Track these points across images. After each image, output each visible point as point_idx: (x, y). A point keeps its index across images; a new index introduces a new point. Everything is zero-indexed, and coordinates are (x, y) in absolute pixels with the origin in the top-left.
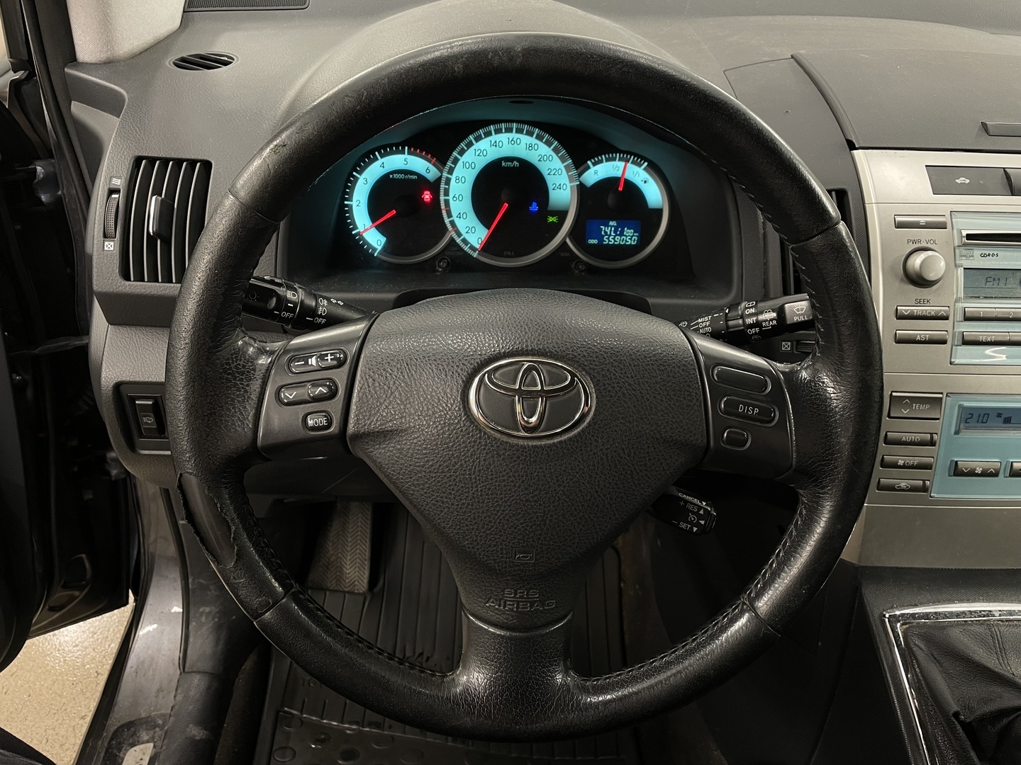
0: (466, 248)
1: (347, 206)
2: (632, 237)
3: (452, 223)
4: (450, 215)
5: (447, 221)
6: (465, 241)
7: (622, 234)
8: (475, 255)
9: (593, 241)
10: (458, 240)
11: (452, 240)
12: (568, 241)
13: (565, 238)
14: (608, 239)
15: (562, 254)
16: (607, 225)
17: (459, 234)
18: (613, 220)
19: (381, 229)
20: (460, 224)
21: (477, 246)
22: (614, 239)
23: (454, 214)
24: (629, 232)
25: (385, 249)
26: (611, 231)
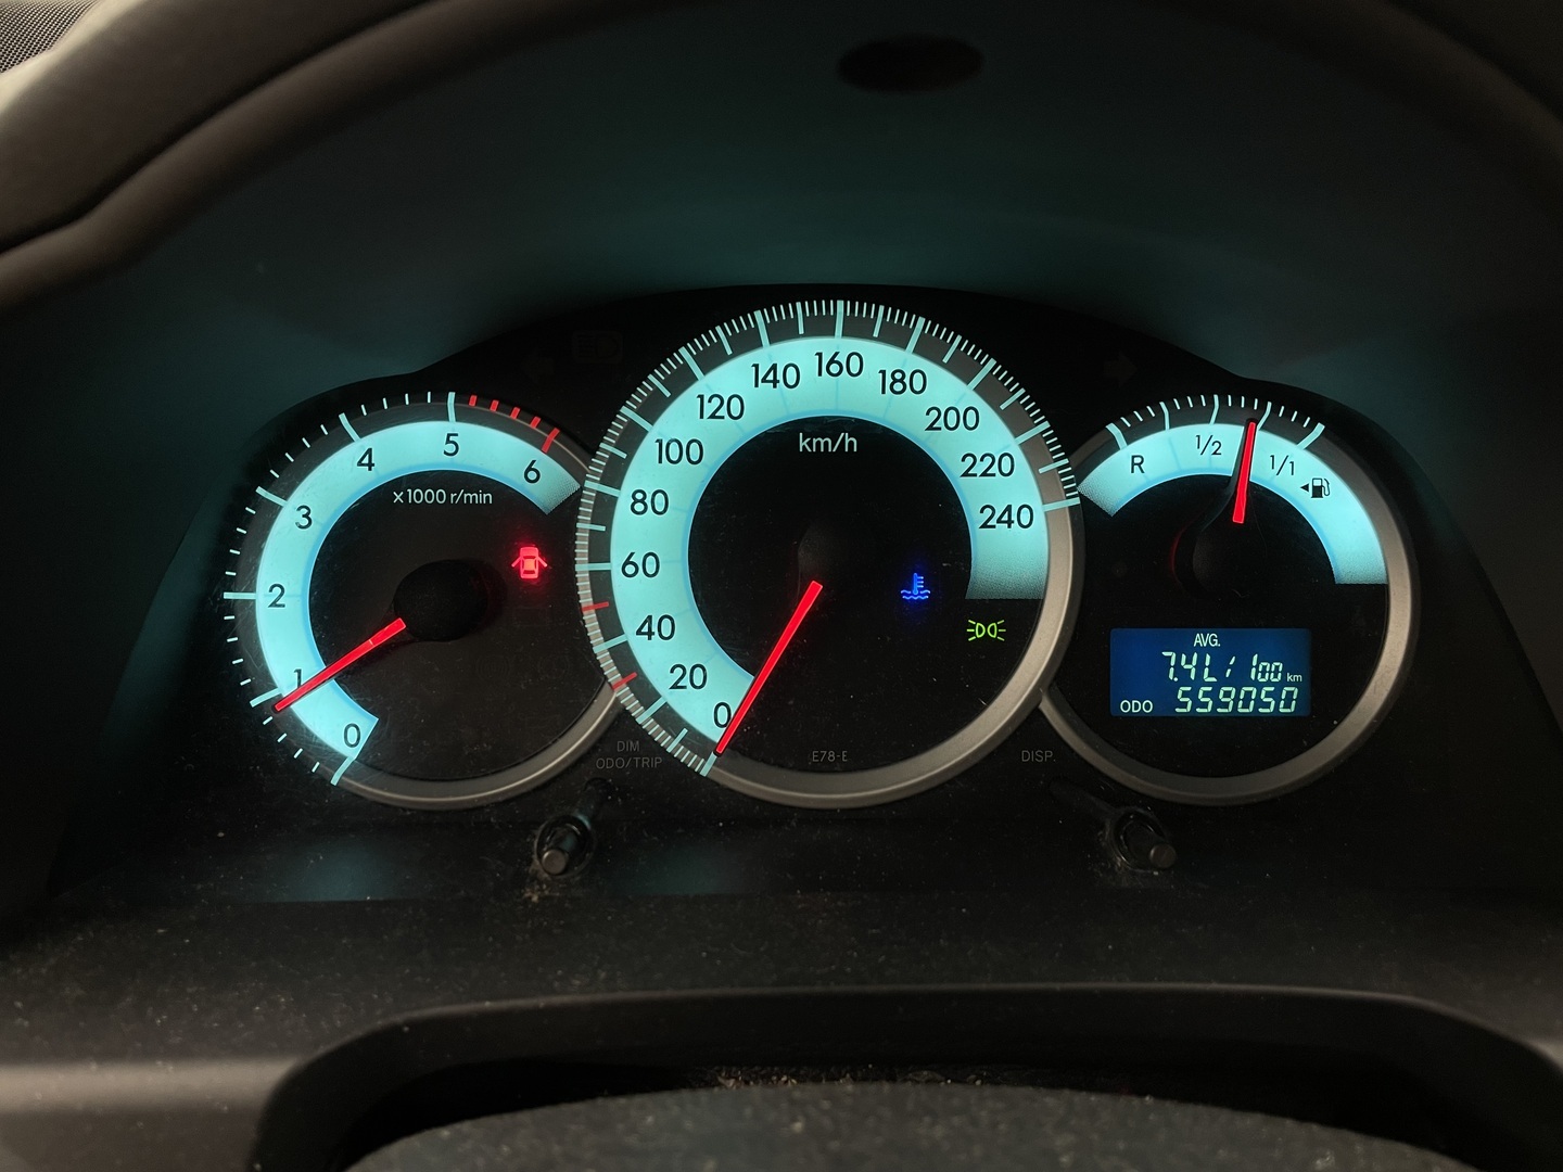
0: (673, 745)
1: (230, 607)
2: (1279, 686)
3: (623, 656)
4: (611, 626)
5: (601, 648)
6: (669, 719)
7: (1241, 678)
8: (706, 768)
9: (1132, 706)
10: (644, 717)
11: (621, 717)
12: (1046, 707)
13: (1034, 697)
14: (1193, 695)
15: (1027, 756)
16: (1186, 648)
17: (647, 694)
18: (1205, 627)
19: (356, 680)
20: (653, 658)
21: (715, 734)
22: (1213, 695)
23: (630, 620)
24: (1267, 671)
25: (375, 756)
26: (1200, 667)
